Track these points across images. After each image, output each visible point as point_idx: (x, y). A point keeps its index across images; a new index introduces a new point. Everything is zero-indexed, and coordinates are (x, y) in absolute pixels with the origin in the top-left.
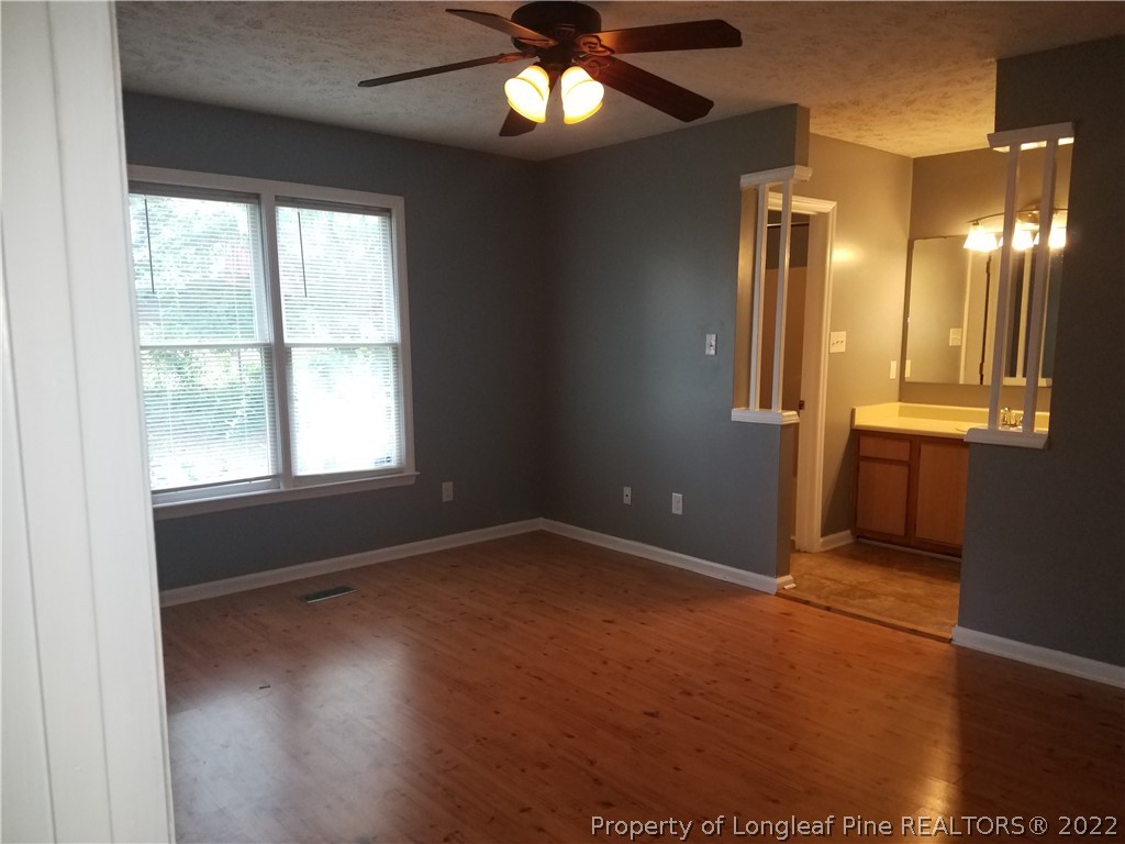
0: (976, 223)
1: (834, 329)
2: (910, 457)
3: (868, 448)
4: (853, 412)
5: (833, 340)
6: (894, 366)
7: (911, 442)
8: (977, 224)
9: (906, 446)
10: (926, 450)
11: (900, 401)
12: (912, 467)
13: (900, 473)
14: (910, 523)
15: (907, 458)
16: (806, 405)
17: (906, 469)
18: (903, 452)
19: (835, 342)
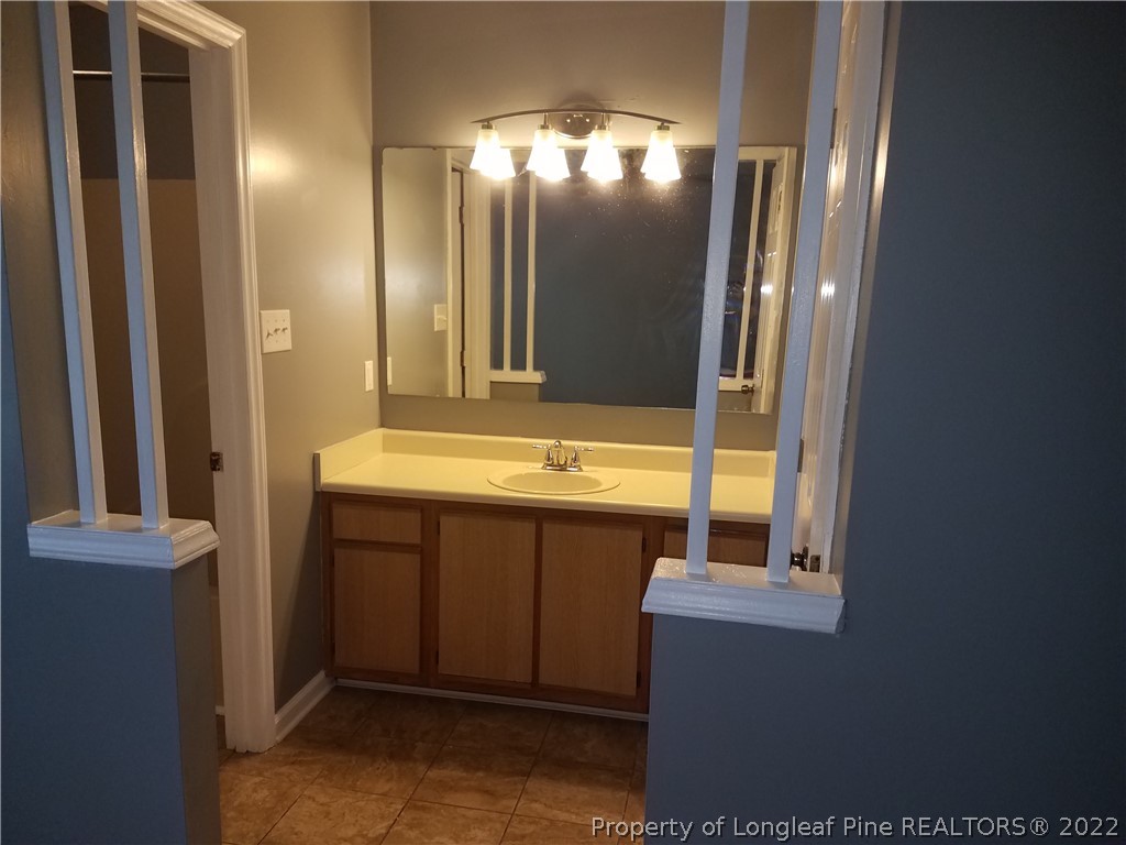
0: (487, 124)
1: (268, 302)
2: (423, 538)
3: (348, 524)
4: (316, 460)
5: (268, 327)
6: (370, 367)
7: (422, 511)
8: (489, 127)
9: (414, 518)
10: (449, 524)
11: (382, 425)
12: (427, 554)
13: (407, 565)
14: (428, 651)
15: (417, 540)
16: (226, 461)
17: (417, 558)
18: (409, 529)
19: (271, 331)
